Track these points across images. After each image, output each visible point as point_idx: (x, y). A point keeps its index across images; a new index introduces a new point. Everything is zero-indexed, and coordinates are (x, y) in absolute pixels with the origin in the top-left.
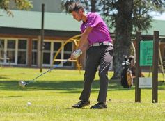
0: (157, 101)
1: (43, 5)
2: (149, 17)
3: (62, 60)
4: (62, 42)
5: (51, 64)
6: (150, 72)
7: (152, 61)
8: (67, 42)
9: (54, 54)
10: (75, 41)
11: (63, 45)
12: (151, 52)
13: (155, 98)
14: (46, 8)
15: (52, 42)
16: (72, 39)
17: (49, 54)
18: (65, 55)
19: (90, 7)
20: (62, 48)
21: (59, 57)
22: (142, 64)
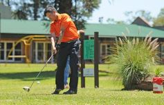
0: (98, 87)
3: (13, 56)
4: (13, 42)
5: (5, 60)
7: (93, 56)
8: (18, 42)
9: (8, 52)
10: (25, 41)
11: (14, 45)
12: (93, 49)
13: (97, 84)
15: (6, 43)
16: (22, 40)
17: (3, 52)
19: (33, 15)
21: (11, 54)
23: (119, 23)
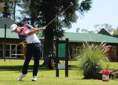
0: (68, 76)
1: (6, 25)
2: (62, 31)
3: (16, 54)
4: (16, 45)
5: (10, 57)
6: (63, 60)
7: (64, 55)
9: (12, 51)
10: (23, 44)
11: (16, 46)
12: (64, 50)
13: (67, 75)
14: (7, 26)
15: (11, 45)
16: (21, 43)
17: (9, 51)
18: (17, 51)
20: (16, 48)
21: (14, 53)
22: (59, 56)
23: (90, 32)
